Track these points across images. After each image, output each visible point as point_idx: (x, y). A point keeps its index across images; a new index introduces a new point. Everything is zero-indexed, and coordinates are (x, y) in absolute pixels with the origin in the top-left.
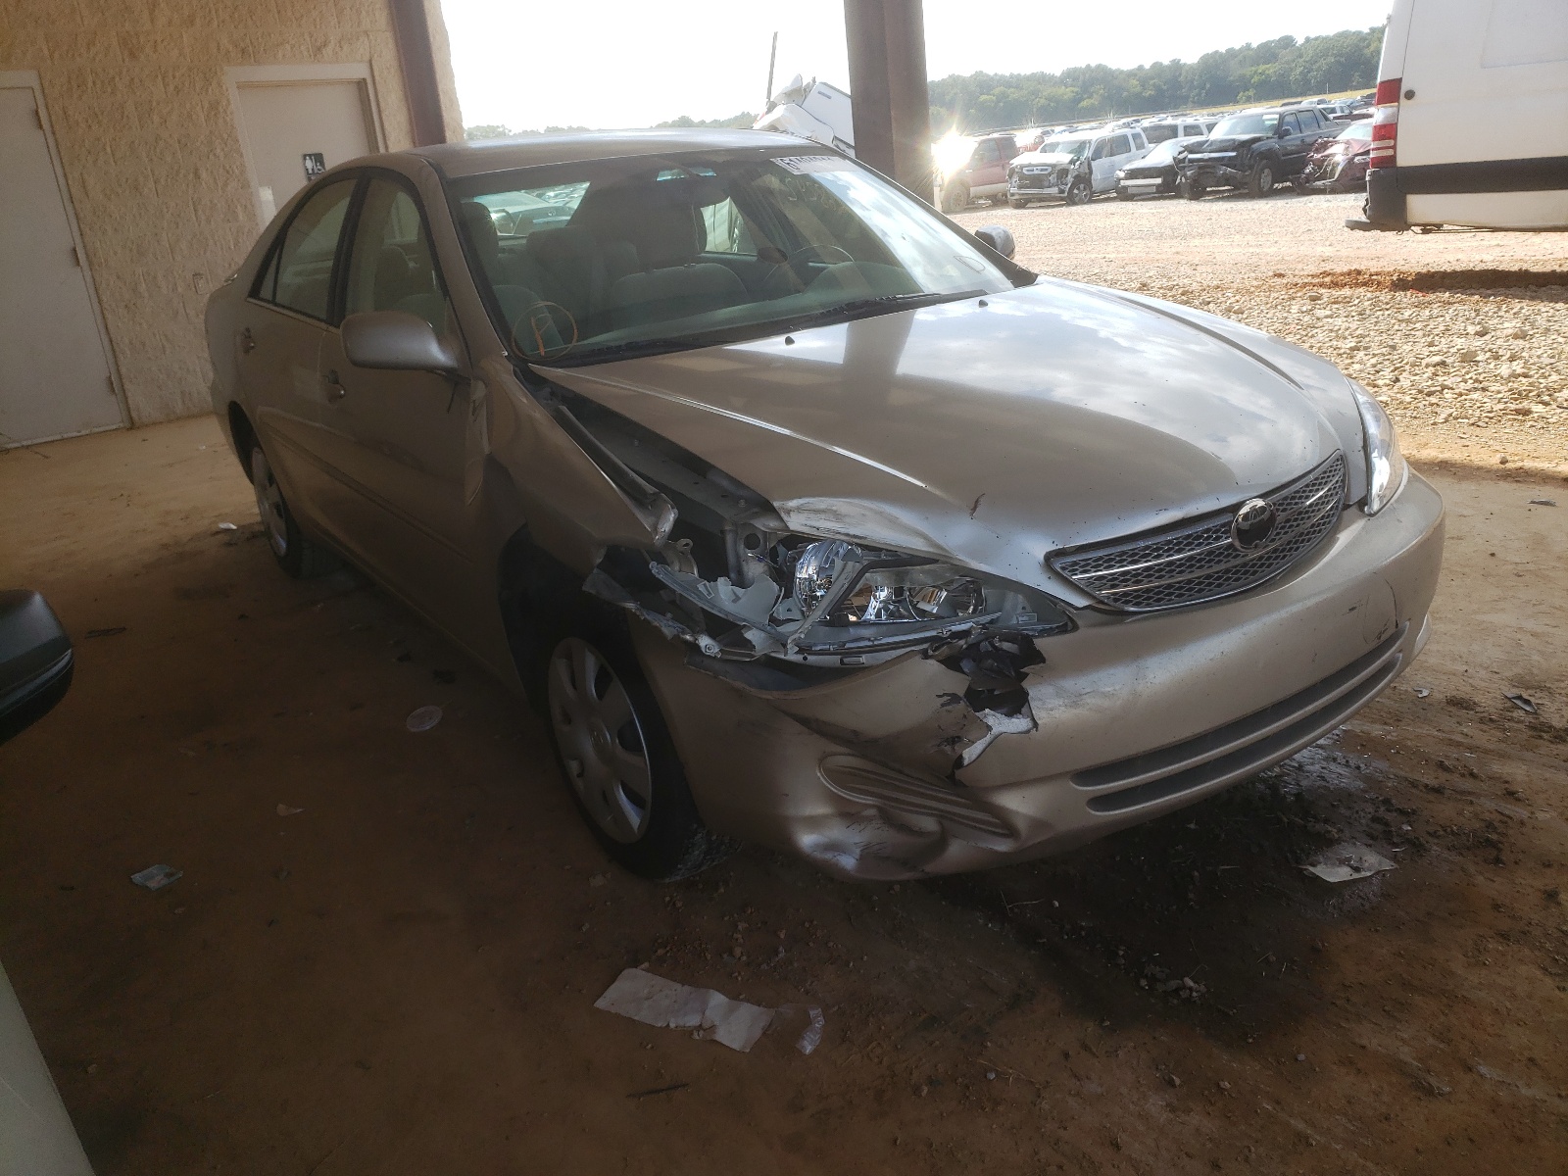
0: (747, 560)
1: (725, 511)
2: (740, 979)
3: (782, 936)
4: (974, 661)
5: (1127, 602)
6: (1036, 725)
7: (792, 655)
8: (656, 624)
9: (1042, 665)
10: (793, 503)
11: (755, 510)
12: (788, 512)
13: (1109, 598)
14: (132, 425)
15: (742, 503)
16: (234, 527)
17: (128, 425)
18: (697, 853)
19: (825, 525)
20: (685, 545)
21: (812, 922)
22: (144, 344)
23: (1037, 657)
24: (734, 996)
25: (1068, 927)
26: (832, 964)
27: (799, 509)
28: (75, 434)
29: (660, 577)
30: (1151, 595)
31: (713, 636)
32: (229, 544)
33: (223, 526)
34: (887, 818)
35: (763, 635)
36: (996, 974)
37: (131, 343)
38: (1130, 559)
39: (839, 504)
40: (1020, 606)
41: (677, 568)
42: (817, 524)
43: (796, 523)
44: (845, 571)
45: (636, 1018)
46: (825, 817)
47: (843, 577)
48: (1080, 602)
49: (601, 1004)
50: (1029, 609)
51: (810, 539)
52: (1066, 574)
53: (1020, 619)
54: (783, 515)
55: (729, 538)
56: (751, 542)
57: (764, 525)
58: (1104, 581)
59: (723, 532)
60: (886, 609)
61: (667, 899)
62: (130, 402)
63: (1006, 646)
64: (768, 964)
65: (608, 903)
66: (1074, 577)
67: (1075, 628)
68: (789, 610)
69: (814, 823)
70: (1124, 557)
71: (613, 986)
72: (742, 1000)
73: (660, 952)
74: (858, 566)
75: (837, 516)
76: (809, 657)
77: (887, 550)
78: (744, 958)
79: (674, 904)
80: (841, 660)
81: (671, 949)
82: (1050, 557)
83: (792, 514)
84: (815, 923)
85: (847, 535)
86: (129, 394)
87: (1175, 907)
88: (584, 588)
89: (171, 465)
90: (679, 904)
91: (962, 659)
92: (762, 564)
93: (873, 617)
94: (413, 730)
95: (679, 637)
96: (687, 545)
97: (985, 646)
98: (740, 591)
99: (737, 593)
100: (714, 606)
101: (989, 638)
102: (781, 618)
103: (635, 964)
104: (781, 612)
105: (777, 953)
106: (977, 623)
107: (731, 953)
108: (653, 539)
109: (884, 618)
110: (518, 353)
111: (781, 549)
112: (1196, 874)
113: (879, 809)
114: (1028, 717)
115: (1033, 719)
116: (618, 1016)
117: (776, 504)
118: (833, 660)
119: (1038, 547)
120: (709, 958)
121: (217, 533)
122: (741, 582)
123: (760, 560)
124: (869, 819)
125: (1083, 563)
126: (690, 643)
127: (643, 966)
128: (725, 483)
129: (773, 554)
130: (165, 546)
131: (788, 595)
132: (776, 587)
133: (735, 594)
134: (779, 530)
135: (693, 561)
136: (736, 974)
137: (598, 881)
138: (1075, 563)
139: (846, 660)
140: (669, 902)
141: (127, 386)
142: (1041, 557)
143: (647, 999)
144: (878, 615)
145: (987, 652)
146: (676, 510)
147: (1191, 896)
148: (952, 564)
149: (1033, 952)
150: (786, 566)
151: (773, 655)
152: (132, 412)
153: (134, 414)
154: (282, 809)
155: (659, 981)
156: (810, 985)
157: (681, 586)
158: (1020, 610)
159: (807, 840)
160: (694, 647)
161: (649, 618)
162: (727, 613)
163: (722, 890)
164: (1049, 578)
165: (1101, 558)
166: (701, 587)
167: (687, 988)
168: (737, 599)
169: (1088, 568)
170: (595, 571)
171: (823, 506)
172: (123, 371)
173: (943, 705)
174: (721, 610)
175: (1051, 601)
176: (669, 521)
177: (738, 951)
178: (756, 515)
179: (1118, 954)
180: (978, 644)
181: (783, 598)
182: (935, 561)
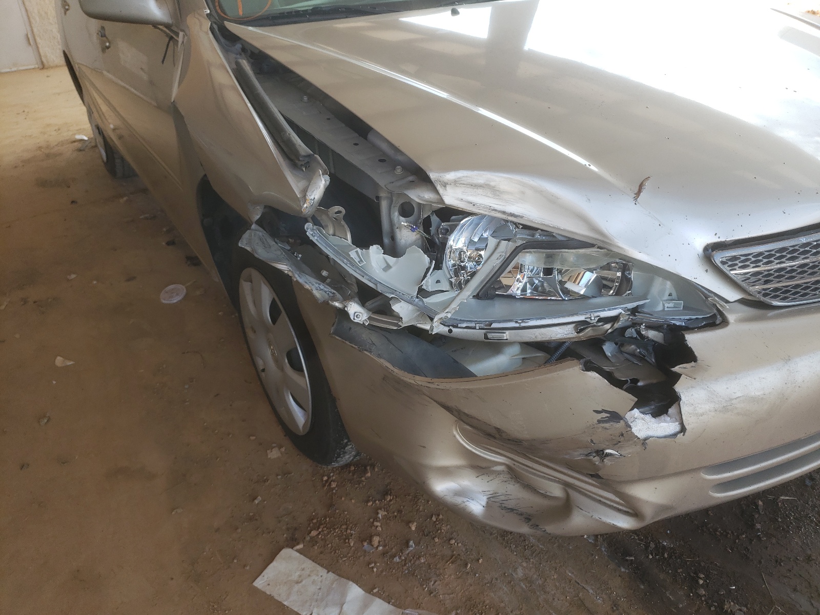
0: (400, 227)
1: (382, 178)
2: (375, 570)
3: (413, 528)
4: (616, 344)
5: (775, 297)
6: (683, 429)
7: (438, 328)
8: (307, 286)
9: (693, 364)
10: (450, 176)
11: (411, 178)
12: (445, 185)
13: (759, 293)
14: (43, 67)
15: (399, 170)
16: (86, 138)
17: (41, 66)
18: (347, 457)
19: (481, 201)
20: (336, 213)
21: (439, 515)
22: (46, 13)
23: (688, 356)
24: (369, 590)
25: (652, 545)
26: (452, 563)
27: (456, 183)
28: (8, 70)
29: (314, 239)
30: (798, 290)
31: (363, 304)
32: (80, 150)
33: (78, 137)
34: (514, 474)
35: (410, 307)
36: (591, 591)
37: (39, 12)
38: (789, 256)
39: (498, 179)
40: (667, 293)
41: (331, 232)
42: (471, 199)
43: (452, 198)
44: (498, 250)
45: (285, 603)
46: (459, 468)
47: (496, 255)
48: (732, 295)
49: (259, 583)
50: (674, 295)
51: (465, 214)
52: (725, 268)
53: (666, 305)
54: (439, 188)
55: (384, 205)
56: (407, 210)
57: (419, 197)
58: (760, 277)
59: (378, 198)
60: (532, 284)
61: (325, 478)
62: (41, 51)
63: (652, 334)
64: (400, 557)
65: (279, 477)
66: (732, 272)
67: (725, 322)
68: (438, 282)
69: (446, 472)
70: (784, 254)
71: (271, 565)
72: (374, 595)
73: (314, 533)
74: (511, 246)
75: (495, 191)
76: (454, 330)
77: (542, 230)
78: (381, 548)
79: (330, 484)
80: (486, 335)
81: (323, 531)
82: (710, 250)
83: (448, 187)
84: (441, 517)
85: (504, 213)
86: (40, 46)
87: (744, 536)
88: (240, 245)
89: (59, 94)
90: (334, 485)
91: (604, 341)
92: (415, 233)
93: (519, 292)
94: (164, 302)
95: (328, 304)
96: (339, 212)
97: (631, 332)
98: (391, 260)
99: (388, 261)
100: (364, 274)
101: (634, 325)
102: (430, 289)
103: (291, 543)
104: (429, 284)
105: (408, 546)
106: (623, 309)
107: (370, 543)
108: (301, 207)
109: (529, 291)
110: (219, 11)
111: (435, 219)
112: (760, 503)
113: (508, 466)
114: (676, 421)
115: (682, 424)
116: (270, 598)
117: (433, 176)
118: (478, 334)
119: (701, 239)
120: (352, 544)
121: (74, 142)
122: (393, 250)
123: (413, 230)
124: (499, 473)
125: (743, 258)
126: (340, 309)
127: (299, 547)
128: (384, 146)
129: (427, 223)
130: (40, 148)
131: (438, 267)
132: (427, 259)
133: (386, 262)
134: (435, 203)
135: (346, 226)
136: (373, 565)
137: (274, 454)
138: (734, 258)
139: (490, 336)
140: (326, 481)
141: (38, 40)
142: (700, 249)
143: (298, 582)
144: (524, 290)
145: (632, 338)
146: (327, 178)
147: (758, 526)
148: (608, 250)
149: (623, 570)
150: (438, 238)
151: (419, 325)
152: (43, 58)
153: (44, 59)
154: (59, 361)
155: (308, 564)
156: (433, 585)
157: (334, 250)
158: (666, 297)
159: (441, 487)
160: (343, 313)
161: (301, 281)
162: (376, 283)
163: (369, 475)
164: (707, 271)
165: (760, 254)
166: (353, 254)
167: (331, 575)
168: (388, 267)
169: (748, 263)
170: (254, 226)
171: (481, 181)
172: (35, 30)
173: (599, 421)
174: (371, 279)
175: (703, 293)
176: (319, 187)
177: (376, 540)
178: (412, 185)
179: (698, 583)
180: (623, 330)
181: (434, 270)
182: (592, 246)
